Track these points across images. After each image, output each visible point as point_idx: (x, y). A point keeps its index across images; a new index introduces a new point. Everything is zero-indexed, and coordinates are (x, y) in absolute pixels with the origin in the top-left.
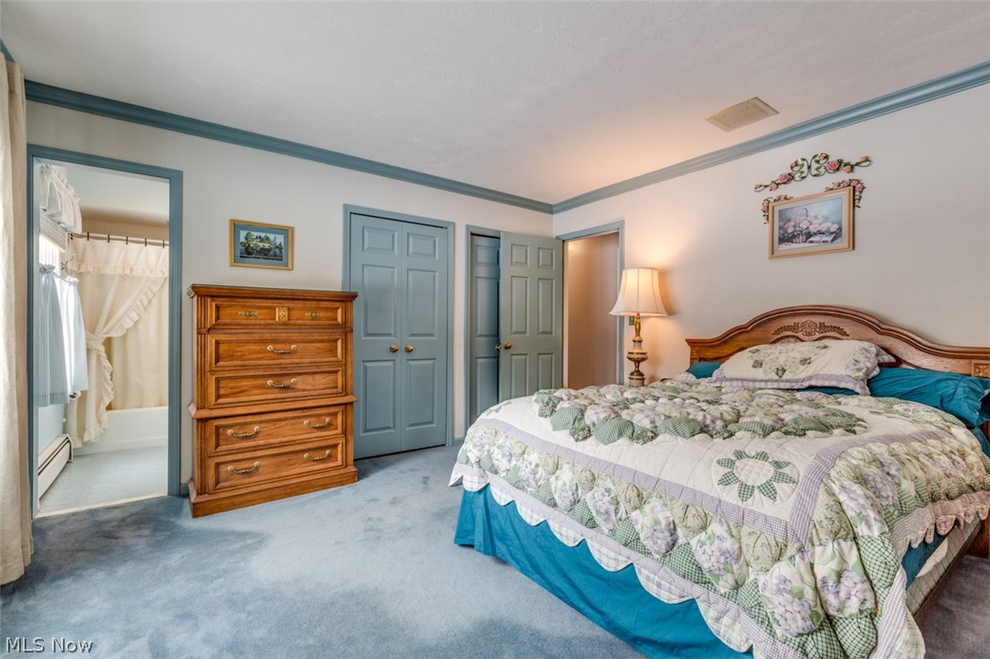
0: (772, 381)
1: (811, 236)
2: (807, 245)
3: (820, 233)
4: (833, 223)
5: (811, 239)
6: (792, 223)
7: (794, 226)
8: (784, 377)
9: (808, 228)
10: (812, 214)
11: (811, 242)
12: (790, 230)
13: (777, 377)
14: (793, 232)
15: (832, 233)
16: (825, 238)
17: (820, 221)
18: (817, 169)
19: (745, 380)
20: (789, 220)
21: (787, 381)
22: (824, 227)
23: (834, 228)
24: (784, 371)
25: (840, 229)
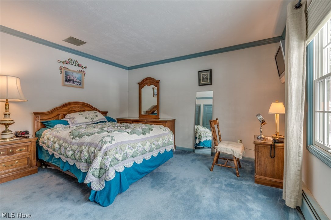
0: (91, 122)
1: (74, 82)
2: (73, 84)
3: (76, 82)
4: (79, 80)
5: (74, 83)
6: (69, 77)
7: (70, 78)
8: (93, 121)
9: (73, 79)
10: (74, 76)
11: (74, 84)
12: (68, 78)
13: (92, 121)
14: (69, 79)
15: (79, 83)
16: (77, 84)
17: (76, 79)
18: (75, 64)
19: (83, 123)
20: (68, 75)
21: (94, 121)
22: (78, 80)
23: (80, 82)
24: (93, 119)
25: (81, 82)
